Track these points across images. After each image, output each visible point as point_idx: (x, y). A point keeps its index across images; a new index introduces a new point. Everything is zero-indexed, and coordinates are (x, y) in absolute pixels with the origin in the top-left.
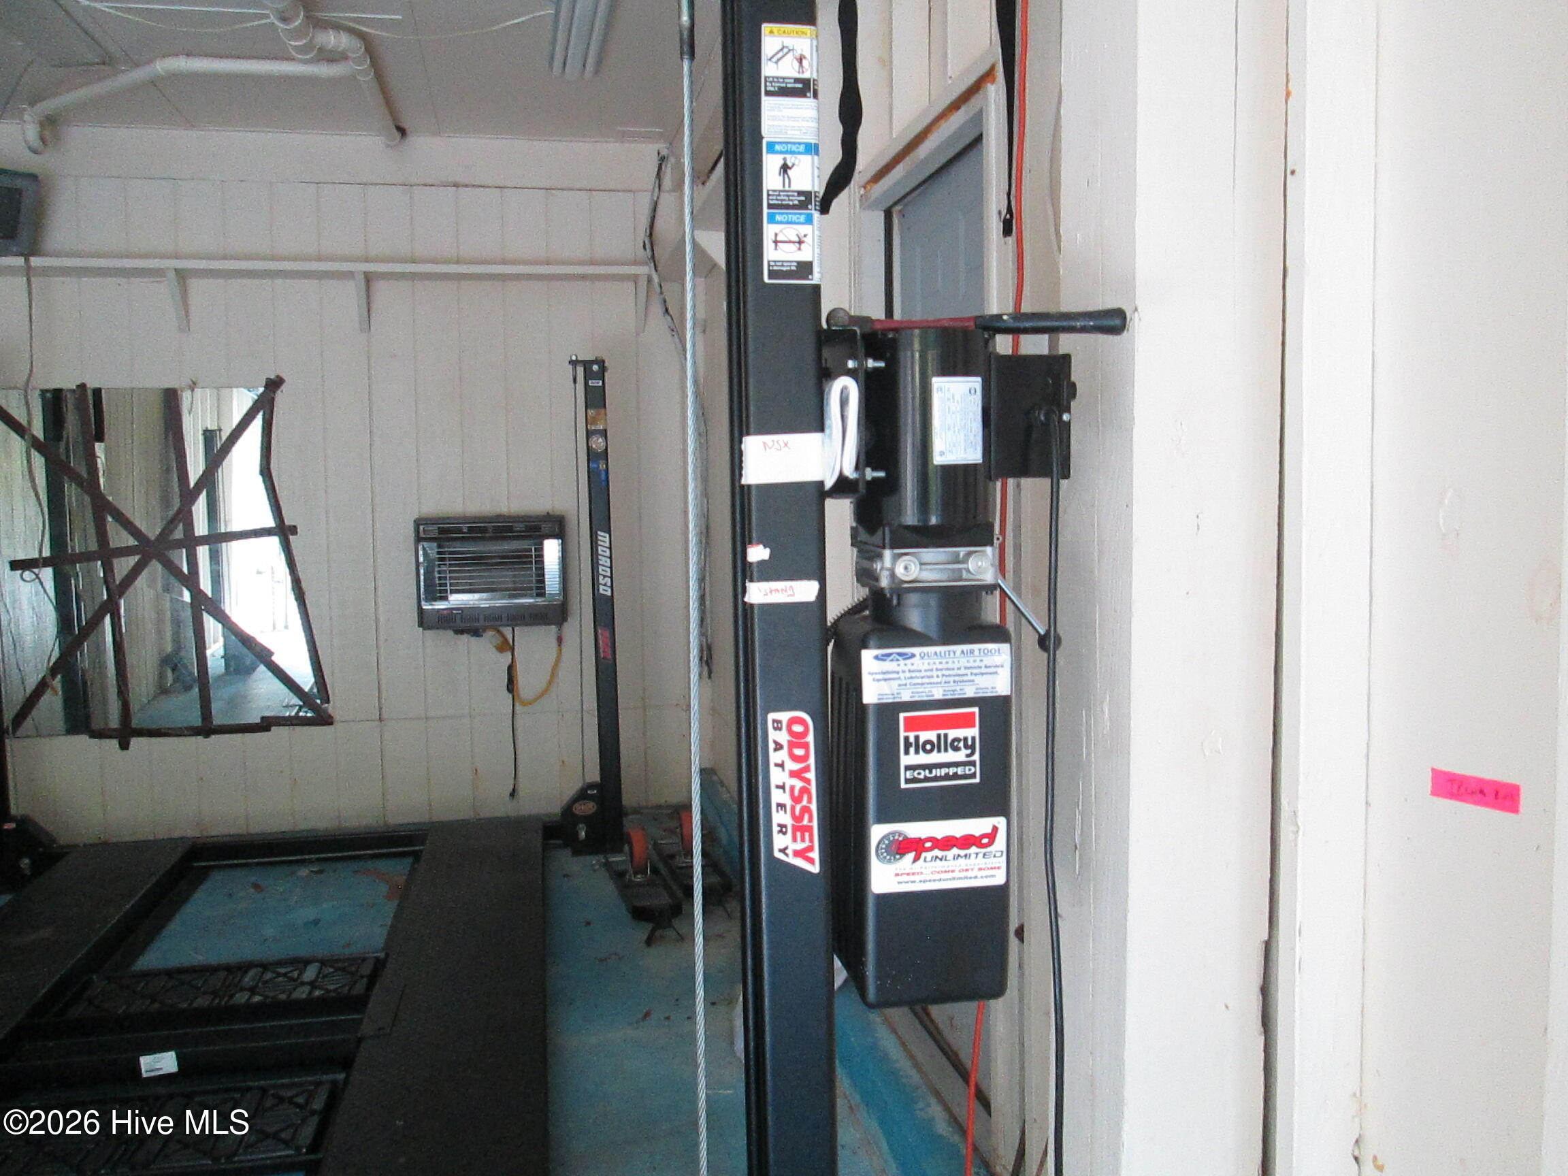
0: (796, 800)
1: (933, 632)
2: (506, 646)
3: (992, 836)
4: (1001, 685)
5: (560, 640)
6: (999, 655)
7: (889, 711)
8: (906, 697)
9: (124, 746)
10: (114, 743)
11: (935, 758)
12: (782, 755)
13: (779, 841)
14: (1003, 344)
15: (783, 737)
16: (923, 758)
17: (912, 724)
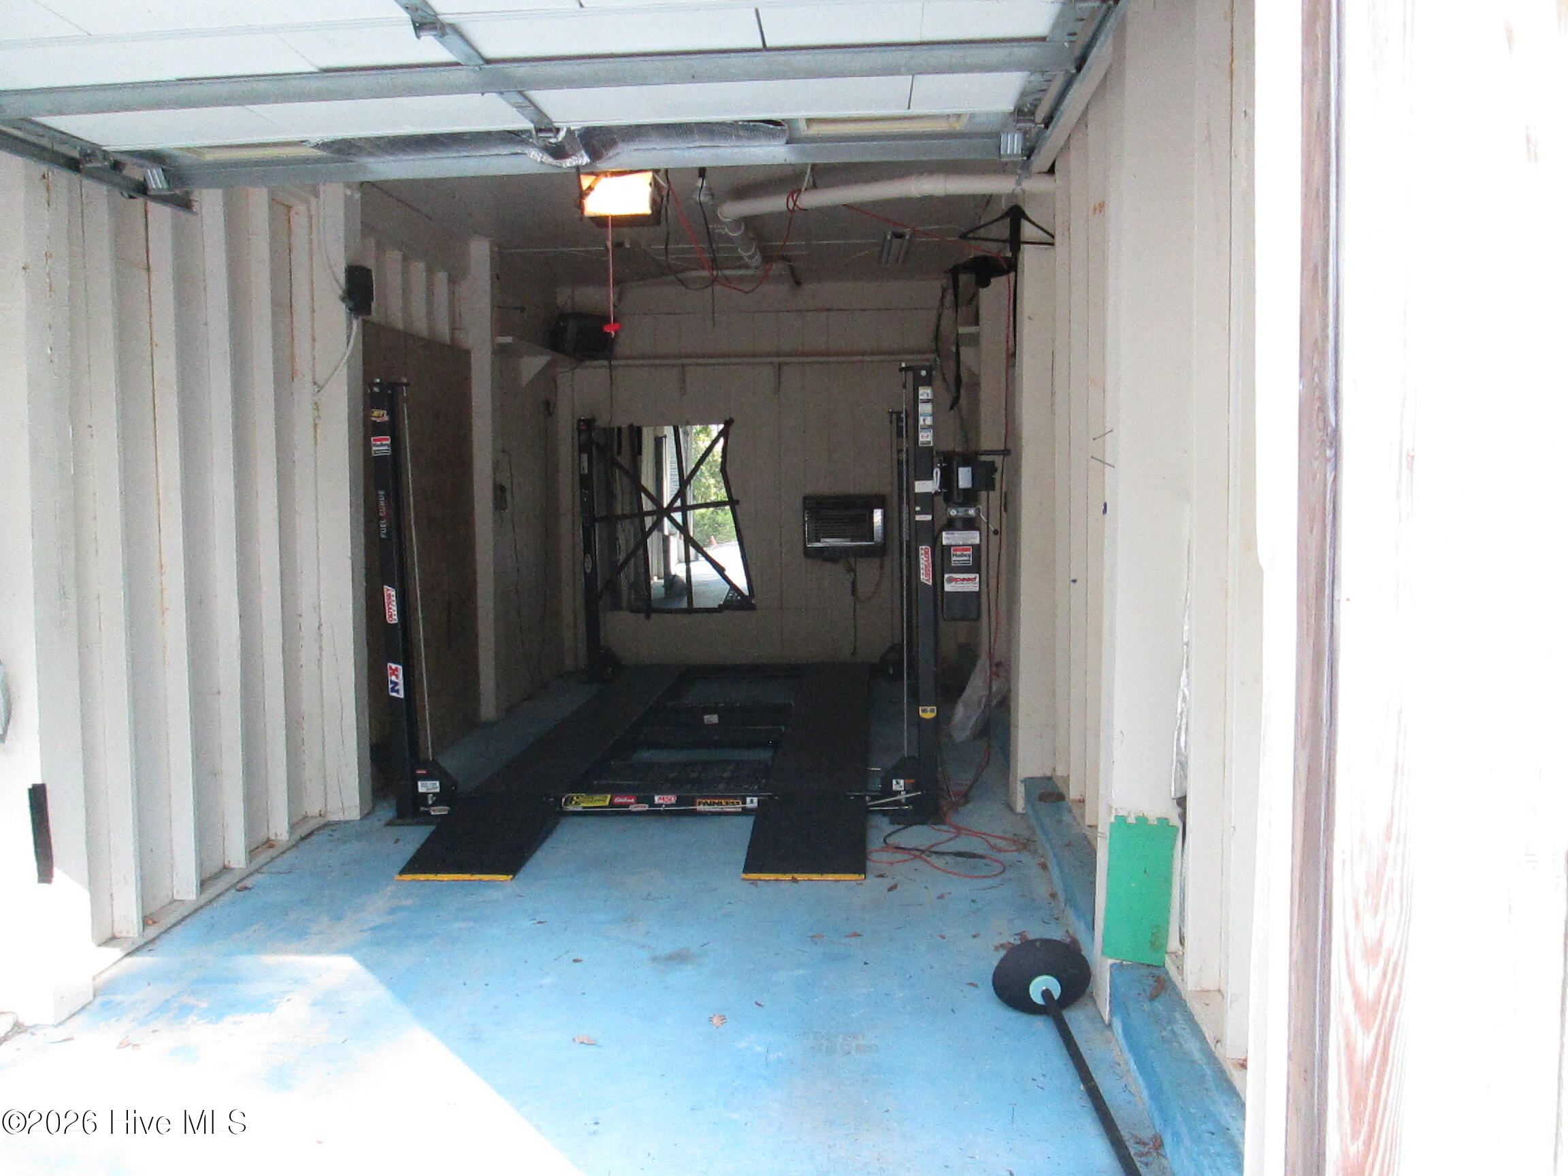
0: (926, 567)
1: (960, 528)
2: (851, 569)
3: (975, 579)
4: (977, 541)
5: (882, 567)
6: (977, 534)
7: (949, 546)
8: (953, 543)
9: (648, 617)
10: (642, 616)
11: (961, 559)
12: (923, 556)
13: (922, 577)
14: (983, 458)
15: (923, 552)
16: (958, 559)
17: (955, 550)
